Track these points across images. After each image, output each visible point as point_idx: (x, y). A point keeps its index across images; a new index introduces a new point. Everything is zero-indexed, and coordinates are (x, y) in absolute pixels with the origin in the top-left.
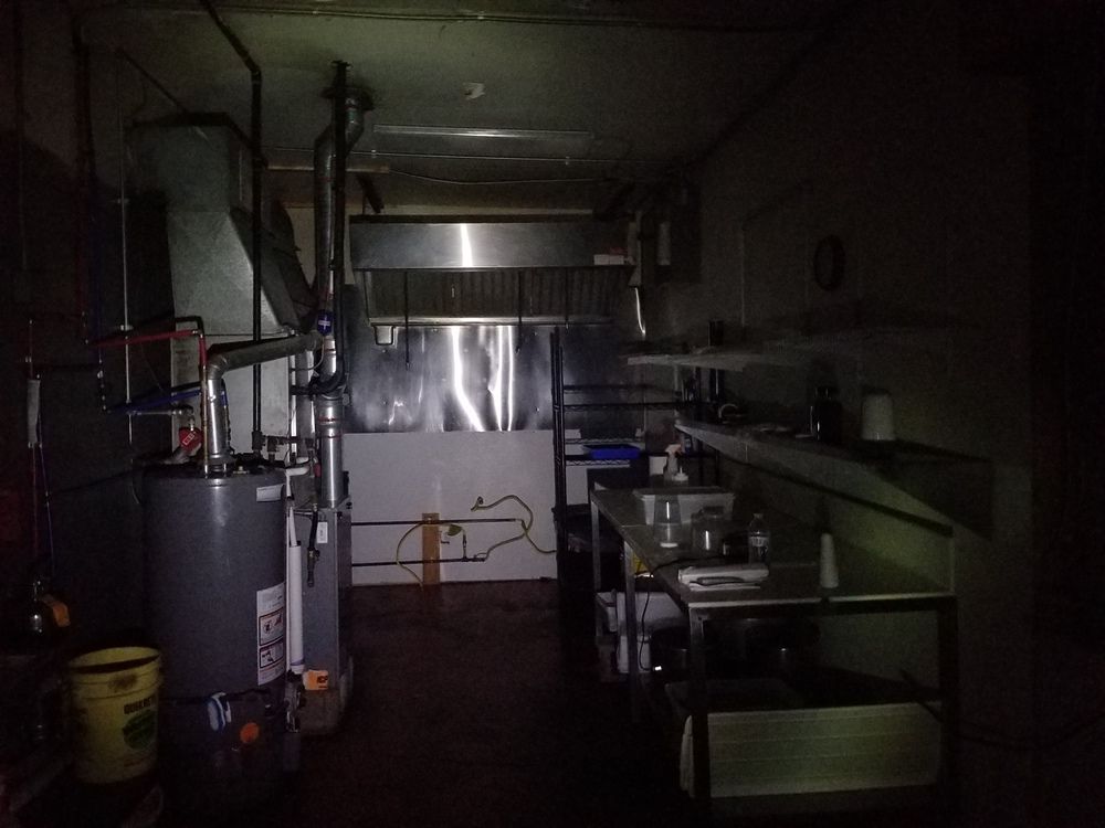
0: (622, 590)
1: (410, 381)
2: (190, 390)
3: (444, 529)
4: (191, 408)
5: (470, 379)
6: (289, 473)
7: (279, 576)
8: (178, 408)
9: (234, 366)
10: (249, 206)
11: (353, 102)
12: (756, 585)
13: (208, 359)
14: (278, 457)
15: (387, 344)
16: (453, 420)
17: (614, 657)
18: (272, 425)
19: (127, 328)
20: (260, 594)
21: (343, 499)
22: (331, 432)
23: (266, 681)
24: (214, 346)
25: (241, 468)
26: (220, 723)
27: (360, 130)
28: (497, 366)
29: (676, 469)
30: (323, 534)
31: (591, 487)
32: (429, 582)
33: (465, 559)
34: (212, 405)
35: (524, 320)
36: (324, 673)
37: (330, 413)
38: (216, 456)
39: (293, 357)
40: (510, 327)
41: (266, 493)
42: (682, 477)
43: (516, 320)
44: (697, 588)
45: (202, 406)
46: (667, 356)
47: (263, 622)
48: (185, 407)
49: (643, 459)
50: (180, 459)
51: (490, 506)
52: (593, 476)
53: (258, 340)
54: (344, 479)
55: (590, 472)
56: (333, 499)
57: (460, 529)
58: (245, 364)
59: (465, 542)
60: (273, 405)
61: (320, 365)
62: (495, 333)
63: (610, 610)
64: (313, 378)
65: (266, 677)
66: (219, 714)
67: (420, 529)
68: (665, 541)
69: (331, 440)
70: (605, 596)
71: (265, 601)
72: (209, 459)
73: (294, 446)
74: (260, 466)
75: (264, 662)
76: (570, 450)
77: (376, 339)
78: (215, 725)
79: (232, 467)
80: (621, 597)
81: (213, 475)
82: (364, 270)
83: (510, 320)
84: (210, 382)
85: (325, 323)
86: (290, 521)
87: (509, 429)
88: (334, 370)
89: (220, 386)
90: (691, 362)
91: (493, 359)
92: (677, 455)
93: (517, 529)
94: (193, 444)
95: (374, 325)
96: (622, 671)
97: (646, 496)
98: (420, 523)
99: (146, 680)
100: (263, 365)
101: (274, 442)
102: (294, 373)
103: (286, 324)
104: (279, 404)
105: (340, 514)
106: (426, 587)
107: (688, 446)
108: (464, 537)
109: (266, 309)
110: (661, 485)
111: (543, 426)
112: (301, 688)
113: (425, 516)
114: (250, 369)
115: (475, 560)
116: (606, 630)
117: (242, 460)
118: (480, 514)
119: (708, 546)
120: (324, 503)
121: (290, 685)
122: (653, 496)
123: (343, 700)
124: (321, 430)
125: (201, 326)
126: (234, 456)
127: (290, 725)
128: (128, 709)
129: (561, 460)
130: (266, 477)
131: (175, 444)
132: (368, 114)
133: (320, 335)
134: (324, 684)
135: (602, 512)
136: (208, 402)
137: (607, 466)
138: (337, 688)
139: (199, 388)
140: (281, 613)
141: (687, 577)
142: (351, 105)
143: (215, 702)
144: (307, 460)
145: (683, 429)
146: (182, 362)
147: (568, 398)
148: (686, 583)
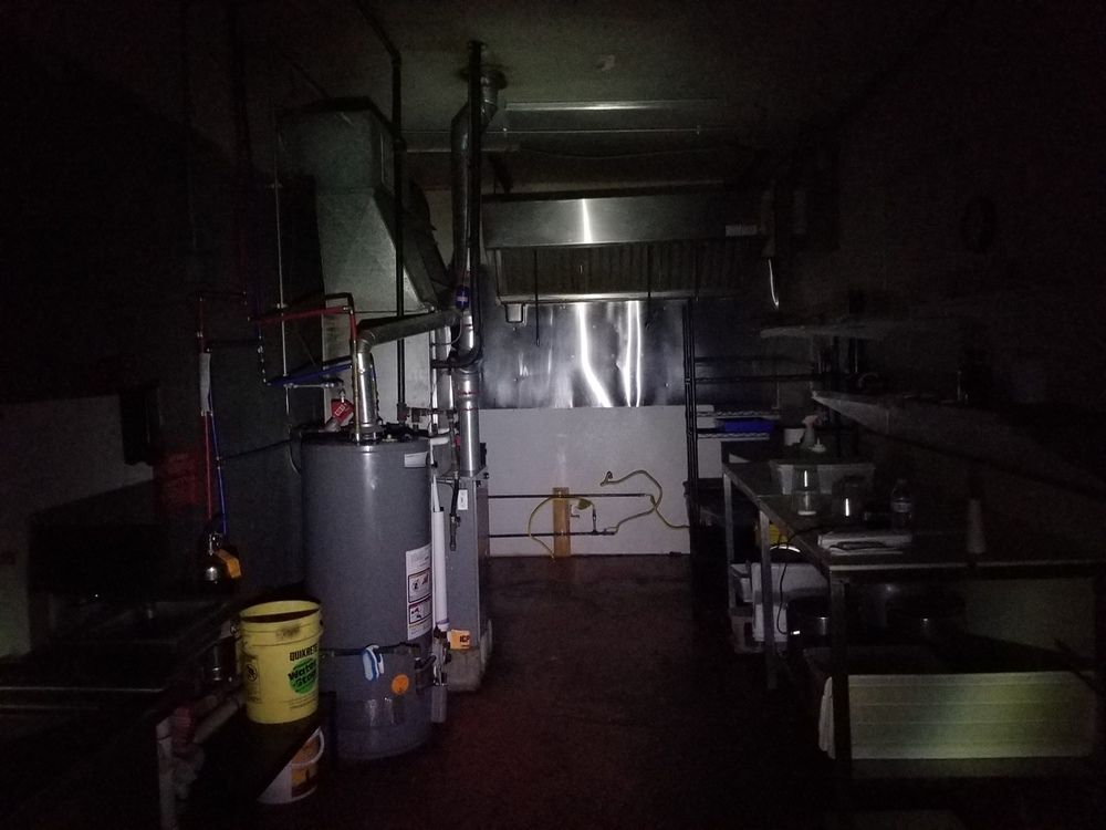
0: (758, 559)
1: (539, 358)
2: (340, 364)
3: (575, 503)
4: (342, 381)
5: (599, 354)
6: (433, 442)
7: (425, 538)
8: (330, 381)
9: (382, 340)
10: (391, 189)
11: (487, 81)
12: (899, 550)
13: (358, 333)
14: (422, 426)
15: (517, 322)
16: (581, 396)
17: (749, 628)
18: (415, 397)
19: (283, 306)
20: (409, 554)
21: (480, 469)
22: (469, 405)
23: (414, 636)
24: (363, 321)
25: (389, 436)
26: (375, 673)
27: (493, 109)
28: (626, 342)
29: (813, 440)
30: (463, 503)
31: (725, 460)
32: (559, 554)
33: (595, 533)
34: (362, 377)
35: (653, 295)
36: (466, 633)
37: (468, 386)
38: (367, 426)
39: (433, 332)
40: (637, 302)
41: (413, 460)
42: (819, 448)
43: (646, 295)
44: (838, 552)
45: (353, 378)
46: (802, 327)
47: (412, 581)
48: (336, 380)
49: (778, 430)
50: (333, 428)
51: (620, 481)
52: (727, 448)
53: (401, 316)
54: (481, 451)
55: (724, 445)
56: (471, 468)
57: (589, 503)
58: (390, 339)
59: (594, 515)
60: (416, 378)
61: (458, 340)
62: (624, 309)
63: (744, 581)
64: (451, 352)
65: (414, 632)
66: (373, 666)
67: (551, 502)
68: (804, 509)
69: (469, 412)
70: (740, 568)
71: (413, 561)
72: (360, 427)
73: (435, 417)
74: (407, 435)
75: (413, 618)
76: (702, 423)
77: (507, 317)
78: (369, 675)
79: (381, 436)
80: (756, 568)
81: (364, 443)
82: (494, 250)
83: (638, 295)
84: (360, 356)
85: (463, 299)
86: (434, 486)
87: (638, 405)
88: (471, 345)
89: (369, 360)
90: (828, 332)
91: (621, 335)
92: (815, 426)
93: (645, 503)
94: (344, 415)
95: (505, 304)
96: (757, 639)
97: (783, 466)
98: (550, 497)
99: (308, 630)
100: (406, 339)
101: (417, 413)
102: (434, 348)
103: (426, 300)
104: (421, 377)
105: (478, 483)
106: (557, 559)
107: (825, 419)
108: (594, 511)
109: (408, 288)
110: (798, 455)
111: (673, 401)
112: (447, 645)
113: (556, 490)
114: (394, 344)
115: (604, 533)
116: (739, 602)
117: (389, 428)
118: (609, 489)
119: (847, 513)
120: (464, 473)
121: (437, 641)
122: (791, 467)
123: (483, 661)
124: (459, 403)
125: (351, 303)
126: (383, 426)
127: (437, 680)
128: (294, 656)
129: (693, 432)
130: (412, 445)
131: (327, 416)
132: (501, 93)
133: (457, 311)
134: (465, 644)
135: (736, 483)
136: (359, 375)
137: (741, 439)
138: (478, 648)
139: (349, 362)
140: (428, 572)
141: (826, 542)
142: (485, 84)
143: (369, 653)
144: (448, 430)
145: (821, 400)
146: (332, 338)
147: (699, 371)
148: (826, 547)
